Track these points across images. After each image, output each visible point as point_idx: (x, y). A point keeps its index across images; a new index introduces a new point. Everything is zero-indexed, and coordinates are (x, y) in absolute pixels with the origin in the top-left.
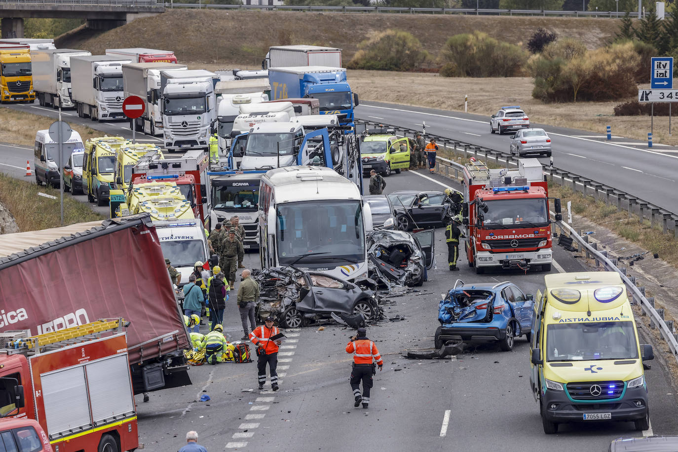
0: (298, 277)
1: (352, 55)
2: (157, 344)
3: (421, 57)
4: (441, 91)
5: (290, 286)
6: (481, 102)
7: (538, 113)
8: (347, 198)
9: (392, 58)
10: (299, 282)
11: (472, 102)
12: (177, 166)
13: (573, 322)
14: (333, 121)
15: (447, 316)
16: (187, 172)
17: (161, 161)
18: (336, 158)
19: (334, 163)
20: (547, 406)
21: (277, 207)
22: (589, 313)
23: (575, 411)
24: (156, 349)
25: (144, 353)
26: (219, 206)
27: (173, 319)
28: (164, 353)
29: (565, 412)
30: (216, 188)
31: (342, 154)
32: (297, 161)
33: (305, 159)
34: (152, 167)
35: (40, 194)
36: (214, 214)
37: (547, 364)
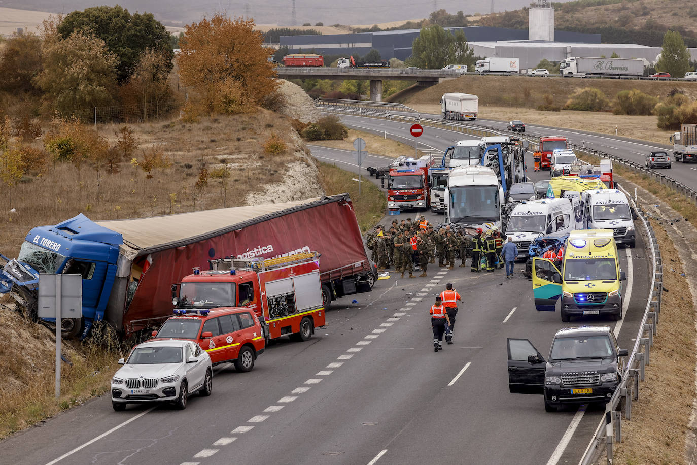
1: (566, 102)
2: (351, 268)
3: (604, 103)
4: (607, 123)
6: (627, 130)
7: (658, 136)
8: (490, 185)
9: (589, 104)
11: (623, 130)
12: (415, 164)
13: (581, 258)
14: (506, 140)
15: (533, 253)
16: (420, 168)
17: (406, 162)
18: (506, 161)
19: (505, 164)
20: (563, 306)
21: (451, 189)
22: (590, 254)
23: (579, 310)
24: (350, 271)
25: (343, 273)
26: (435, 188)
27: (361, 254)
28: (356, 273)
29: (573, 310)
30: (434, 178)
31: (510, 159)
32: (481, 163)
33: (486, 161)
34: (401, 165)
35: (353, 179)
36: (433, 192)
37: (564, 282)
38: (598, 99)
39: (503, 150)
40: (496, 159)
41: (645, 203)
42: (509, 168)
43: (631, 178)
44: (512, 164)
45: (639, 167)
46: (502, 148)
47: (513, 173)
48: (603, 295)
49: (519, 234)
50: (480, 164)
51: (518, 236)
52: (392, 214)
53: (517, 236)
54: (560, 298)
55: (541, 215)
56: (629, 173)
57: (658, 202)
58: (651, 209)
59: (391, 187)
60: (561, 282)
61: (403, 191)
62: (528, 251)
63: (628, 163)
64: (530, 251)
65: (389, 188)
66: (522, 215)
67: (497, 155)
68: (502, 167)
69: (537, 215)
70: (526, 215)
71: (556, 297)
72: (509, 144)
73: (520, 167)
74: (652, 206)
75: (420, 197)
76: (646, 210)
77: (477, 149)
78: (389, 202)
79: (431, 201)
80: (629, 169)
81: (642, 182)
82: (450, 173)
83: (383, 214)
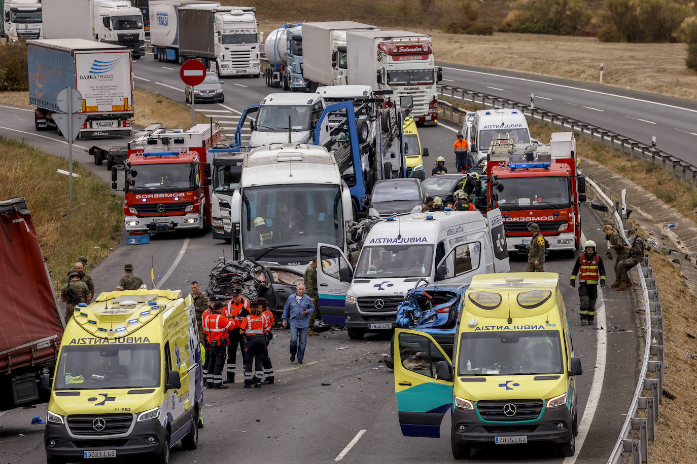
0: (257, 273)
1: (505, 16)
2: (29, 351)
3: (583, 19)
4: (584, 58)
5: (248, 283)
6: (625, 72)
7: (687, 85)
8: (325, 183)
9: (551, 20)
10: (258, 279)
11: (614, 72)
12: (179, 141)
13: (491, 330)
14: (365, 93)
15: (406, 320)
16: (191, 149)
17: (162, 135)
18: (364, 135)
19: (361, 141)
20: (455, 427)
21: (243, 191)
22: (510, 321)
23: (487, 434)
24: (27, 357)
25: (12, 361)
26: (221, 188)
27: (51, 322)
28: (37, 361)
29: (475, 434)
30: (217, 168)
31: (374, 131)
32: (313, 138)
33: (325, 136)
34: (152, 142)
35: (60, 171)
36: (215, 198)
37: (458, 379)
38: (570, 9)
39: (359, 113)
40: (345, 131)
41: (646, 220)
42: (371, 149)
43: (622, 170)
44: (378, 141)
45: (639, 147)
46: (356, 109)
47: (378, 159)
48: (537, 404)
49: (379, 281)
50: (311, 141)
51: (379, 286)
52: (133, 241)
53: (376, 286)
54: (449, 411)
55: (424, 243)
56: (618, 160)
57: (674, 219)
58: (658, 232)
59: (131, 187)
60: (451, 379)
61: (157, 196)
62: (395, 316)
63: (619, 140)
64: (399, 316)
65: (127, 190)
66: (386, 244)
67: (347, 123)
68: (357, 147)
69: (415, 243)
70: (395, 244)
71: (442, 409)
72: (372, 101)
73: (395, 148)
74: (660, 226)
75: (190, 208)
76: (647, 233)
77: (306, 111)
78: (127, 218)
79: (213, 215)
80: (620, 153)
81: (645, 179)
82: (245, 160)
83: (115, 242)
